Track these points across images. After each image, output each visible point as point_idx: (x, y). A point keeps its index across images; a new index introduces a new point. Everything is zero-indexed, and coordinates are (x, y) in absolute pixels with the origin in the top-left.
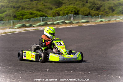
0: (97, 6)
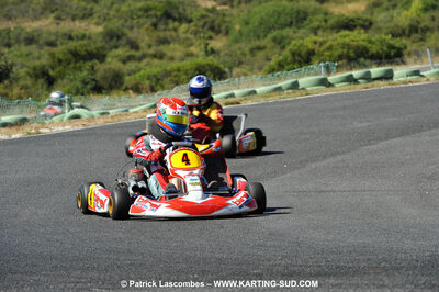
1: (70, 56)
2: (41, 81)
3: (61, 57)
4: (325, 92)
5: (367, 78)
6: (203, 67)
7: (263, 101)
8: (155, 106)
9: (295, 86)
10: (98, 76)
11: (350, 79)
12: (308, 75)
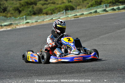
0: (3, 7)
1: (26, 4)
2: (17, 12)
3: (23, 4)
4: (105, 13)
5: (119, 9)
6: (67, 6)
7: (86, 17)
8: (52, 19)
9: (96, 12)
10: (35, 10)
11: (113, 10)
12: (100, 8)
